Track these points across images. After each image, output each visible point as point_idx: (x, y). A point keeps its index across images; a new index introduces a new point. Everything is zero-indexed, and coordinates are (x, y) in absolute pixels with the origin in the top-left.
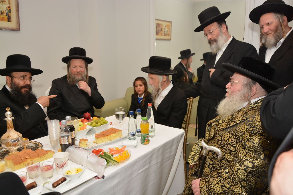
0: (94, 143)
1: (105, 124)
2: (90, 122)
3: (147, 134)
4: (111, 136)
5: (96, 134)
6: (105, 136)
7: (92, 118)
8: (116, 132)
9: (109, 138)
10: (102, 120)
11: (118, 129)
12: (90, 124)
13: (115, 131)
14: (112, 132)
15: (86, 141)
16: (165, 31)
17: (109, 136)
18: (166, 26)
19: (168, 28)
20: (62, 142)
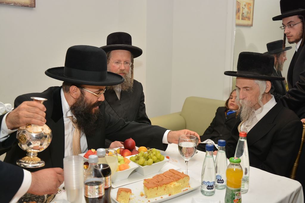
0: (142, 195)
1: (161, 161)
2: (134, 156)
3: (239, 189)
4: (172, 186)
5: (145, 180)
6: (161, 186)
7: (137, 148)
8: (179, 179)
9: (167, 189)
10: (154, 153)
11: (183, 173)
12: (134, 159)
13: (179, 177)
14: (172, 178)
15: (129, 193)
16: (243, 12)
17: (169, 185)
18: (245, 5)
19: (249, 9)
20: (89, 194)
